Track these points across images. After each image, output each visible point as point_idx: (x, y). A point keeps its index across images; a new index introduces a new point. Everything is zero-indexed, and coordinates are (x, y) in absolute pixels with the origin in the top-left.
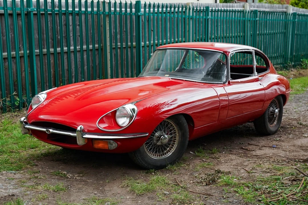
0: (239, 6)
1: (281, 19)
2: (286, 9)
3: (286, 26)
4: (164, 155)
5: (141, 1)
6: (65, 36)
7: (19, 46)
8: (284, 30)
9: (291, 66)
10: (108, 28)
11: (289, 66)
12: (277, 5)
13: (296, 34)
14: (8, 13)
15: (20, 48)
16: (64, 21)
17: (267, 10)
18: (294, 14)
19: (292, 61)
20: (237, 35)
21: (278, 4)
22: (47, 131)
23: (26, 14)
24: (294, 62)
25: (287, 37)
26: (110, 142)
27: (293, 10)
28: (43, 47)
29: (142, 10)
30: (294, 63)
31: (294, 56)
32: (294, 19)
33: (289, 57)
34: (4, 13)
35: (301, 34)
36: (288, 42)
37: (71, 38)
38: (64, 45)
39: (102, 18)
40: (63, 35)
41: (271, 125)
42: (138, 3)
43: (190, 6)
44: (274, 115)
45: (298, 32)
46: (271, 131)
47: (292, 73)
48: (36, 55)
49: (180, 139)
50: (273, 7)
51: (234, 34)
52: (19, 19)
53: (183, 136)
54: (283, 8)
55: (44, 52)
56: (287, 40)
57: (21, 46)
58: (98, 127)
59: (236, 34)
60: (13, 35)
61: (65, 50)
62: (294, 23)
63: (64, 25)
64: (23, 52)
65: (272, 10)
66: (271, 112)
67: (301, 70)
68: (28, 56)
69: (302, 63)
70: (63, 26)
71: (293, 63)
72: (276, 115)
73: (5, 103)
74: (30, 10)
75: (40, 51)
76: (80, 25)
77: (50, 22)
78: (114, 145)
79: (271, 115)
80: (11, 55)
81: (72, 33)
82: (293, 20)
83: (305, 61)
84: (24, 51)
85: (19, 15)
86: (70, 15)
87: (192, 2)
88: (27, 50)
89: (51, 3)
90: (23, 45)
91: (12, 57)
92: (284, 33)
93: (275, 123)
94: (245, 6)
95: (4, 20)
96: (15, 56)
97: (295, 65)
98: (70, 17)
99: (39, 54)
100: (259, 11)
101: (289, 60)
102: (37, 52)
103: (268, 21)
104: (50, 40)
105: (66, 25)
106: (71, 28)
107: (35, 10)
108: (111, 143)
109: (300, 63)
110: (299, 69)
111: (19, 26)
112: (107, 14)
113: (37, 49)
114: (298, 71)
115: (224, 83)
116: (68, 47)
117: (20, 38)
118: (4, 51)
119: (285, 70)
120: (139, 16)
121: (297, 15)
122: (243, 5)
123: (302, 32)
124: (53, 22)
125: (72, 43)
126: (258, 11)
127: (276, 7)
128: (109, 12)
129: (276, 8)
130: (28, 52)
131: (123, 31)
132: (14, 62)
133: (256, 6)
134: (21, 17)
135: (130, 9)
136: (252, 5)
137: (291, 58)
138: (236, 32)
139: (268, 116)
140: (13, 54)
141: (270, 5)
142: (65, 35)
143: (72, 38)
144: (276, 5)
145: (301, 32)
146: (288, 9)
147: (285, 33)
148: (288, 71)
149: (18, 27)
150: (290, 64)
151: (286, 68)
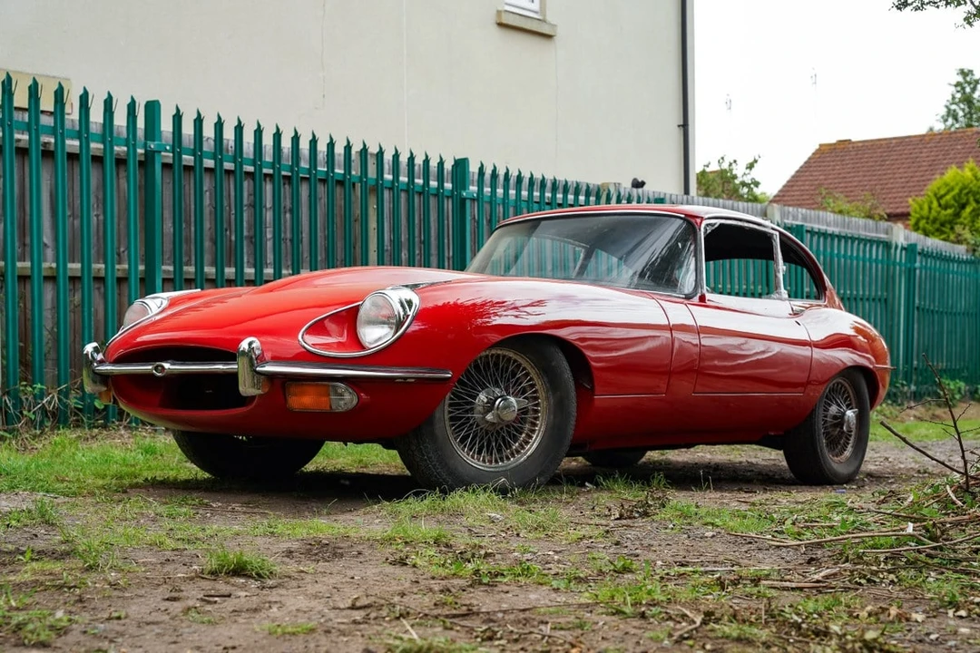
0: (750, 209)
1: (874, 257)
2: (887, 234)
3: (889, 282)
4: (503, 461)
5: (470, 160)
6: (251, 238)
7: (119, 248)
8: (882, 293)
9: (908, 395)
10: (373, 224)
11: (901, 392)
12: (862, 221)
13: (918, 308)
14: (91, 154)
15: (119, 255)
16: (249, 195)
17: (830, 230)
18: (910, 250)
19: (911, 382)
20: (747, 289)
21: (863, 217)
22: (156, 369)
23: (141, 164)
24: (915, 385)
25: (892, 311)
26: (334, 386)
27: (906, 238)
28: (185, 259)
29: (474, 188)
30: (917, 388)
31: (916, 369)
32: (910, 262)
33: (901, 367)
34: (78, 152)
35: (932, 308)
36: (896, 328)
37: (268, 243)
38: (248, 262)
39: (357, 197)
40: (245, 233)
41: (836, 458)
42: (461, 164)
43: (609, 190)
44: (841, 424)
45: (923, 303)
46: (836, 474)
47: (913, 412)
48: (164, 280)
49: (552, 417)
50: (848, 225)
51: (737, 287)
52: (122, 174)
53: (559, 408)
54: (877, 231)
55: (189, 273)
56: (892, 319)
57: (122, 249)
58: (304, 344)
59: (744, 287)
60: (101, 217)
61: (250, 274)
62: (910, 273)
63: (250, 205)
64: (126, 266)
65: (845, 231)
66: (835, 417)
67: (937, 408)
68: (142, 280)
69: (939, 391)
70: (245, 208)
71: (913, 388)
72: (849, 426)
73: (65, 400)
74: (152, 146)
75: (175, 268)
76: (295, 211)
77: (210, 194)
78: (347, 397)
79: (835, 426)
80: (93, 272)
81: (272, 229)
82: (909, 265)
83: (949, 384)
84: (129, 265)
85: (121, 162)
86: (268, 179)
87: (617, 181)
88: (139, 262)
89: (215, 141)
90: (128, 248)
91: (96, 275)
92: (883, 301)
93: (847, 453)
94: (768, 212)
95: (78, 170)
96: (102, 274)
97: (920, 393)
98: (268, 187)
99: (172, 277)
100: (809, 229)
101: (901, 376)
102: (169, 271)
103: (836, 259)
104: (207, 244)
105: (254, 207)
106: (269, 216)
107: (168, 148)
108: (339, 391)
109: (935, 388)
110: (930, 404)
111: (122, 195)
112: (370, 183)
113: (169, 265)
114: (927, 411)
115: (688, 297)
116: (258, 267)
117: (122, 226)
118: (74, 259)
119: (892, 405)
120: (463, 201)
121: (919, 253)
122: (761, 209)
123: (937, 304)
124: (218, 193)
125: (270, 257)
126: (807, 231)
127: (859, 225)
128: (377, 180)
129: (858, 228)
130: (142, 268)
131: (417, 239)
132: (100, 293)
133: (800, 216)
134: (127, 170)
135: (438, 181)
136: (789, 212)
137: (906, 372)
138: (744, 282)
139: (825, 428)
140: (99, 270)
141: (839, 217)
142: (252, 233)
143: (270, 244)
144: (857, 219)
145: (932, 305)
146: (892, 234)
147: (886, 300)
148: (898, 408)
149: (119, 197)
150: (906, 388)
151: (894, 399)
